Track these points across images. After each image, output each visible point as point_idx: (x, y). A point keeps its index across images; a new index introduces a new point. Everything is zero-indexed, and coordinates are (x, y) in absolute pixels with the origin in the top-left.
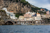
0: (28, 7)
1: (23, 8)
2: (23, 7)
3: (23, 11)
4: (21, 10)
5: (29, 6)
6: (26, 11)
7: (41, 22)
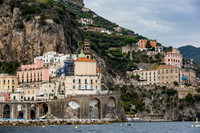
0: (47, 28)
1: (21, 34)
2: (21, 27)
3: (19, 48)
4: (13, 44)
5: (50, 21)
6: (37, 46)
7: (98, 105)
